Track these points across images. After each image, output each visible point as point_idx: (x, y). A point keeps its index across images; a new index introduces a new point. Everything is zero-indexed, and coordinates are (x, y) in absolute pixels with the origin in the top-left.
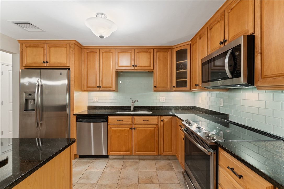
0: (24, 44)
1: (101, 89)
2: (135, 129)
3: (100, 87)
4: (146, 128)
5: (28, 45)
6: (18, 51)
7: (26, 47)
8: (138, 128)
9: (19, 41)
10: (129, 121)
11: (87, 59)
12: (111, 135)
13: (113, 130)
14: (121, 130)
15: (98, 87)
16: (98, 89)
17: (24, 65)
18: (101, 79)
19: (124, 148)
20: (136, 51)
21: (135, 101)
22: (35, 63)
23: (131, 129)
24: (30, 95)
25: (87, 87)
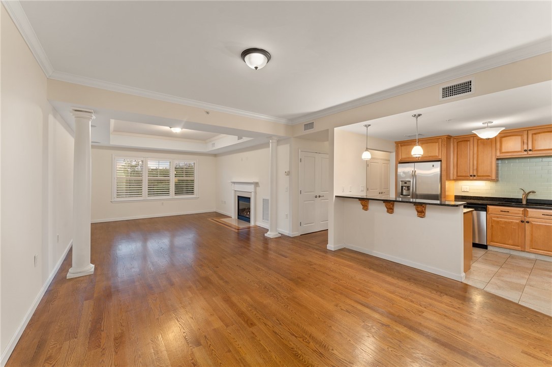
0: (399, 145)
1: (475, 178)
2: (528, 222)
3: (474, 176)
4: (548, 224)
5: (402, 144)
6: (394, 149)
7: (401, 146)
8: (533, 223)
9: (396, 142)
10: (519, 214)
11: (457, 148)
12: (492, 226)
13: (494, 221)
14: (506, 222)
15: (471, 176)
16: (471, 178)
17: (399, 160)
18: (475, 168)
19: (511, 242)
20: (530, 133)
21: (530, 192)
22: (408, 158)
23: (522, 222)
24: (406, 183)
25: (457, 176)
